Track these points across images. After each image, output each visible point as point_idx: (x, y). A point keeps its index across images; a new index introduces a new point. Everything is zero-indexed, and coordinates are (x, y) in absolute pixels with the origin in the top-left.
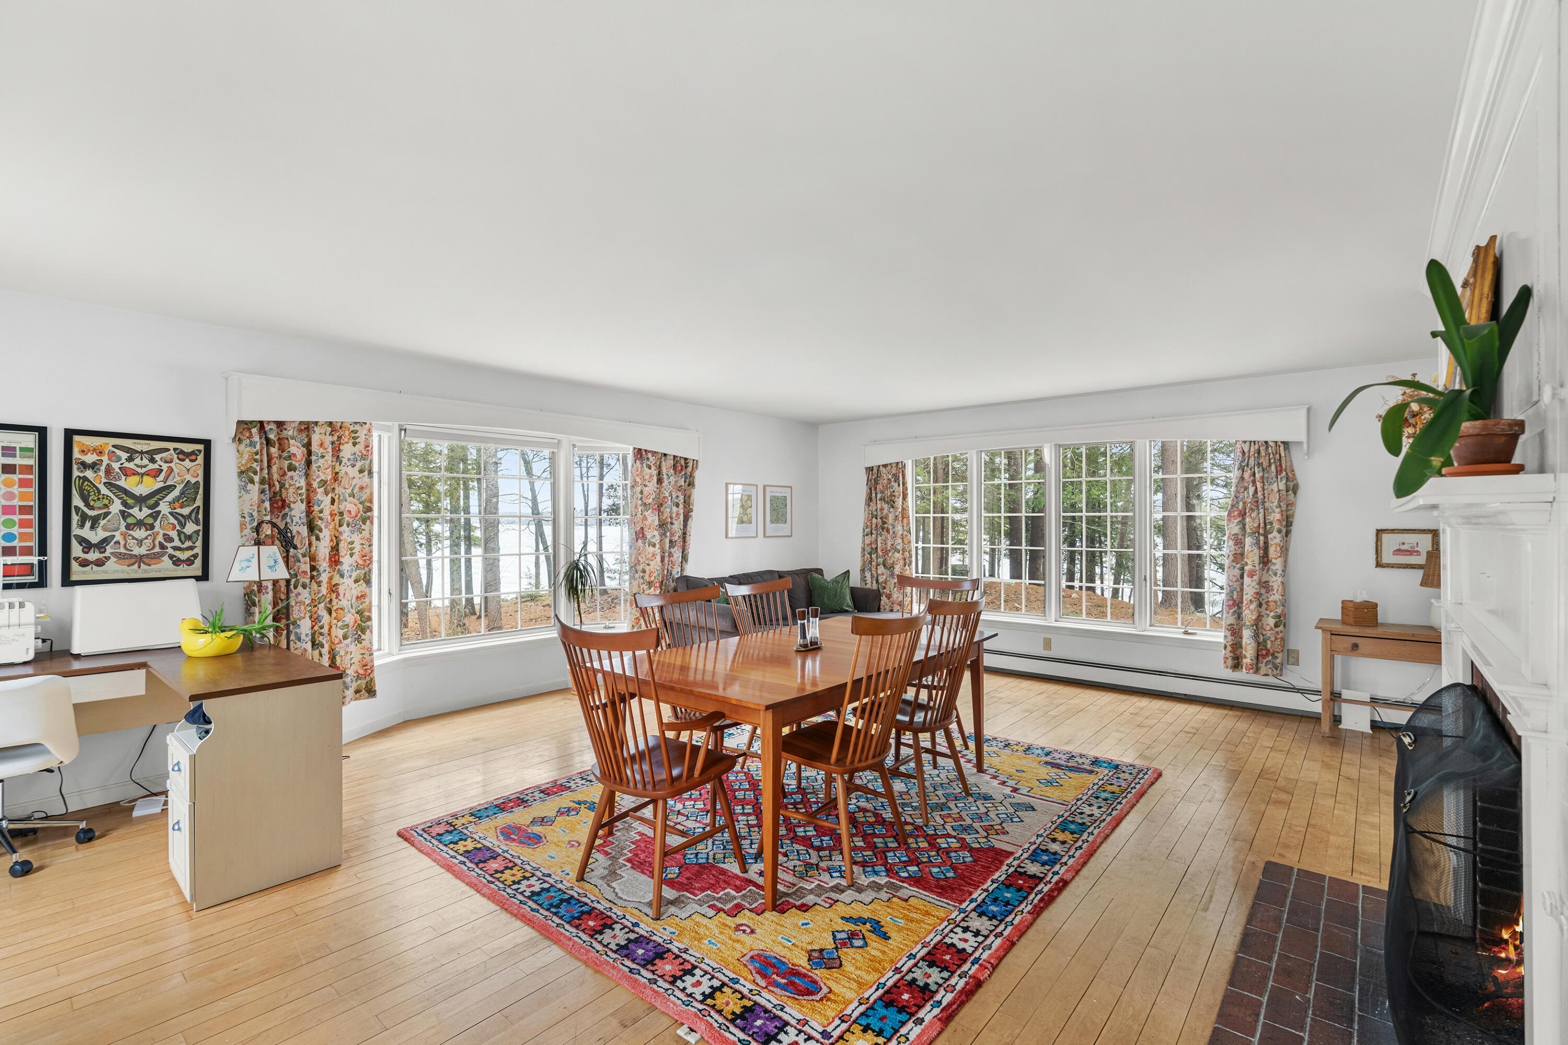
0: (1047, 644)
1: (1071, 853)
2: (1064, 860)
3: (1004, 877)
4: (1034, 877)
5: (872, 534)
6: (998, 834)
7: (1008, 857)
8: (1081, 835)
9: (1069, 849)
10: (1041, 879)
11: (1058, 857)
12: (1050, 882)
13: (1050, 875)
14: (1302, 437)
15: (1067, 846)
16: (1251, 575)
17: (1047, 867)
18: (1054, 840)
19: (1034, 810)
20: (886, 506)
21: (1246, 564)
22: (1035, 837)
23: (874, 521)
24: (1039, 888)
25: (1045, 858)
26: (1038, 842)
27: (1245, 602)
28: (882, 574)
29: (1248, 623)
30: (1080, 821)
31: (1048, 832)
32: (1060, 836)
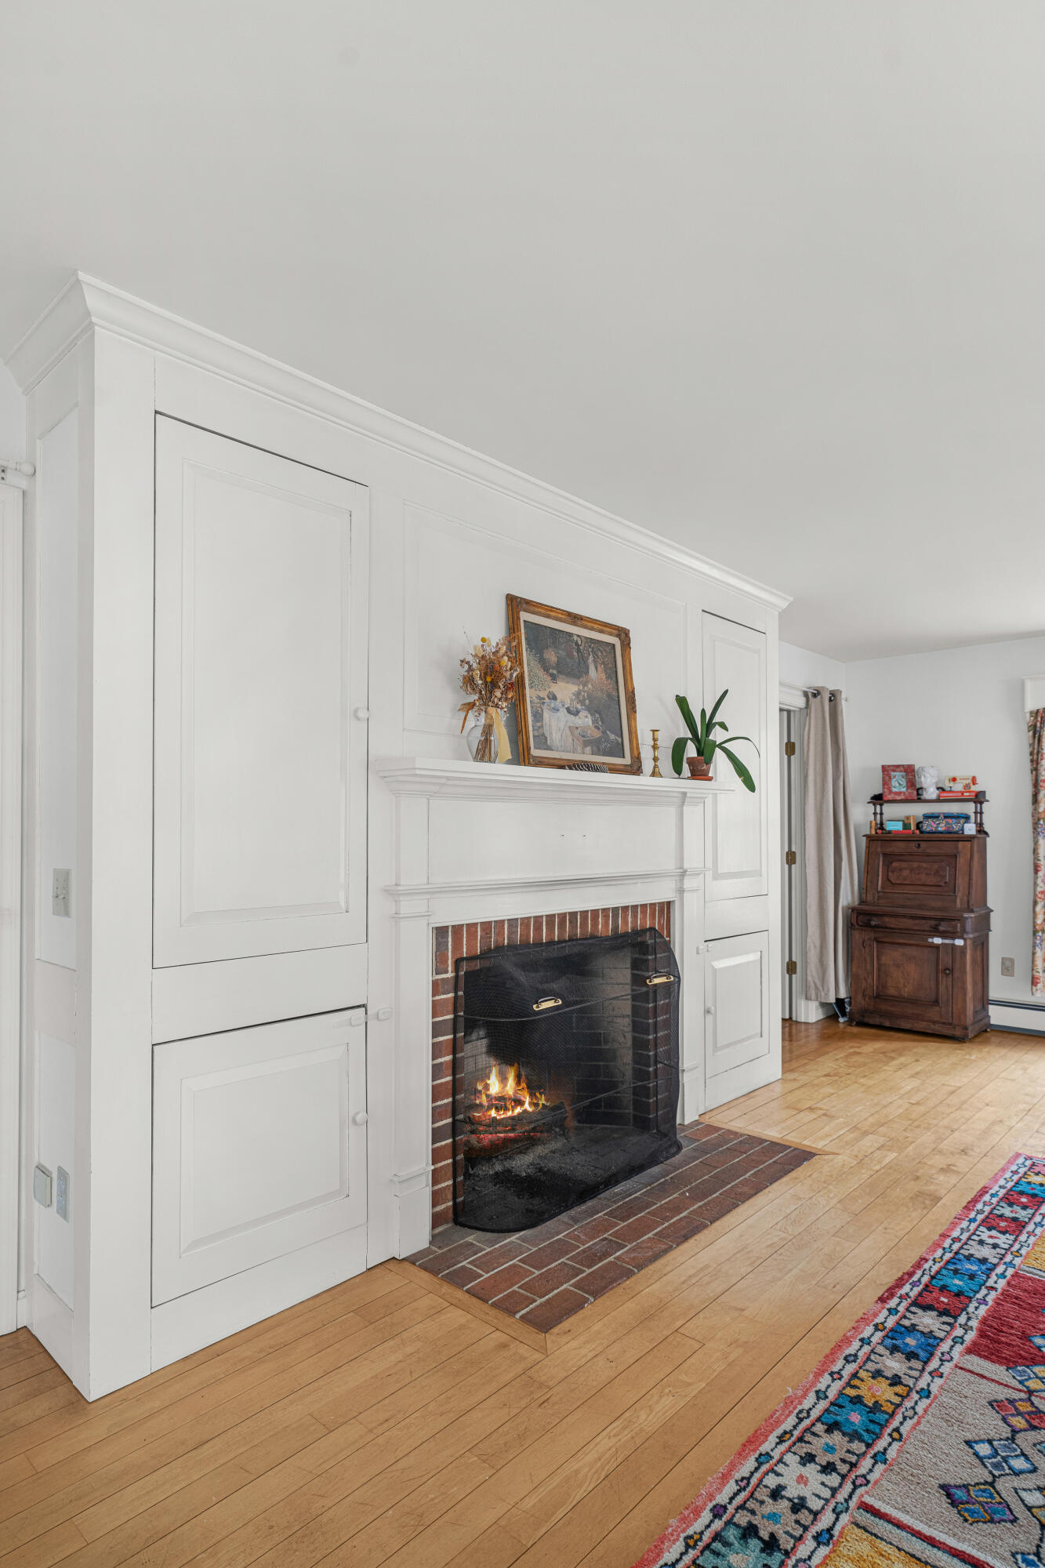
1: (866, 1349)
2: (879, 1335)
3: (971, 1309)
4: (926, 1308)
6: (1012, 1402)
7: (974, 1343)
8: (841, 1394)
9: (868, 1359)
10: (915, 1303)
11: (888, 1342)
12: (901, 1297)
13: (901, 1309)
15: (870, 1366)
17: (906, 1323)
18: (895, 1381)
19: (943, 1487)
22: (934, 1389)
24: (917, 1290)
25: (911, 1341)
26: (926, 1378)
30: (837, 1438)
31: (908, 1404)
32: (884, 1392)
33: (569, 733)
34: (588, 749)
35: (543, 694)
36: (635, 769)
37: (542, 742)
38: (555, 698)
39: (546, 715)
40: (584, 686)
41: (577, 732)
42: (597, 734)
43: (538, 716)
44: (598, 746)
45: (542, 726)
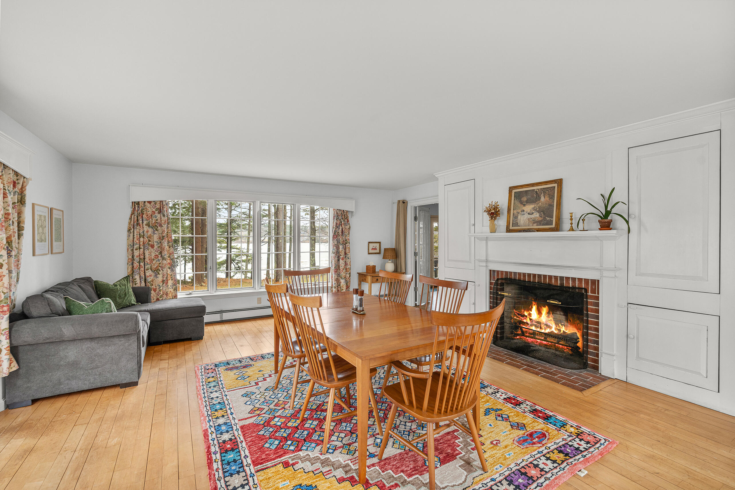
0: (259, 300)
5: (140, 248)
14: (353, 210)
16: (343, 259)
21: (341, 255)
23: (142, 239)
27: (341, 270)
28: (151, 276)
29: (343, 277)
33: (527, 220)
34: (535, 224)
35: (519, 211)
36: (557, 229)
37: (516, 224)
38: (524, 211)
39: (519, 217)
40: (537, 204)
41: (531, 220)
42: (541, 219)
43: (516, 217)
44: (539, 223)
45: (517, 220)
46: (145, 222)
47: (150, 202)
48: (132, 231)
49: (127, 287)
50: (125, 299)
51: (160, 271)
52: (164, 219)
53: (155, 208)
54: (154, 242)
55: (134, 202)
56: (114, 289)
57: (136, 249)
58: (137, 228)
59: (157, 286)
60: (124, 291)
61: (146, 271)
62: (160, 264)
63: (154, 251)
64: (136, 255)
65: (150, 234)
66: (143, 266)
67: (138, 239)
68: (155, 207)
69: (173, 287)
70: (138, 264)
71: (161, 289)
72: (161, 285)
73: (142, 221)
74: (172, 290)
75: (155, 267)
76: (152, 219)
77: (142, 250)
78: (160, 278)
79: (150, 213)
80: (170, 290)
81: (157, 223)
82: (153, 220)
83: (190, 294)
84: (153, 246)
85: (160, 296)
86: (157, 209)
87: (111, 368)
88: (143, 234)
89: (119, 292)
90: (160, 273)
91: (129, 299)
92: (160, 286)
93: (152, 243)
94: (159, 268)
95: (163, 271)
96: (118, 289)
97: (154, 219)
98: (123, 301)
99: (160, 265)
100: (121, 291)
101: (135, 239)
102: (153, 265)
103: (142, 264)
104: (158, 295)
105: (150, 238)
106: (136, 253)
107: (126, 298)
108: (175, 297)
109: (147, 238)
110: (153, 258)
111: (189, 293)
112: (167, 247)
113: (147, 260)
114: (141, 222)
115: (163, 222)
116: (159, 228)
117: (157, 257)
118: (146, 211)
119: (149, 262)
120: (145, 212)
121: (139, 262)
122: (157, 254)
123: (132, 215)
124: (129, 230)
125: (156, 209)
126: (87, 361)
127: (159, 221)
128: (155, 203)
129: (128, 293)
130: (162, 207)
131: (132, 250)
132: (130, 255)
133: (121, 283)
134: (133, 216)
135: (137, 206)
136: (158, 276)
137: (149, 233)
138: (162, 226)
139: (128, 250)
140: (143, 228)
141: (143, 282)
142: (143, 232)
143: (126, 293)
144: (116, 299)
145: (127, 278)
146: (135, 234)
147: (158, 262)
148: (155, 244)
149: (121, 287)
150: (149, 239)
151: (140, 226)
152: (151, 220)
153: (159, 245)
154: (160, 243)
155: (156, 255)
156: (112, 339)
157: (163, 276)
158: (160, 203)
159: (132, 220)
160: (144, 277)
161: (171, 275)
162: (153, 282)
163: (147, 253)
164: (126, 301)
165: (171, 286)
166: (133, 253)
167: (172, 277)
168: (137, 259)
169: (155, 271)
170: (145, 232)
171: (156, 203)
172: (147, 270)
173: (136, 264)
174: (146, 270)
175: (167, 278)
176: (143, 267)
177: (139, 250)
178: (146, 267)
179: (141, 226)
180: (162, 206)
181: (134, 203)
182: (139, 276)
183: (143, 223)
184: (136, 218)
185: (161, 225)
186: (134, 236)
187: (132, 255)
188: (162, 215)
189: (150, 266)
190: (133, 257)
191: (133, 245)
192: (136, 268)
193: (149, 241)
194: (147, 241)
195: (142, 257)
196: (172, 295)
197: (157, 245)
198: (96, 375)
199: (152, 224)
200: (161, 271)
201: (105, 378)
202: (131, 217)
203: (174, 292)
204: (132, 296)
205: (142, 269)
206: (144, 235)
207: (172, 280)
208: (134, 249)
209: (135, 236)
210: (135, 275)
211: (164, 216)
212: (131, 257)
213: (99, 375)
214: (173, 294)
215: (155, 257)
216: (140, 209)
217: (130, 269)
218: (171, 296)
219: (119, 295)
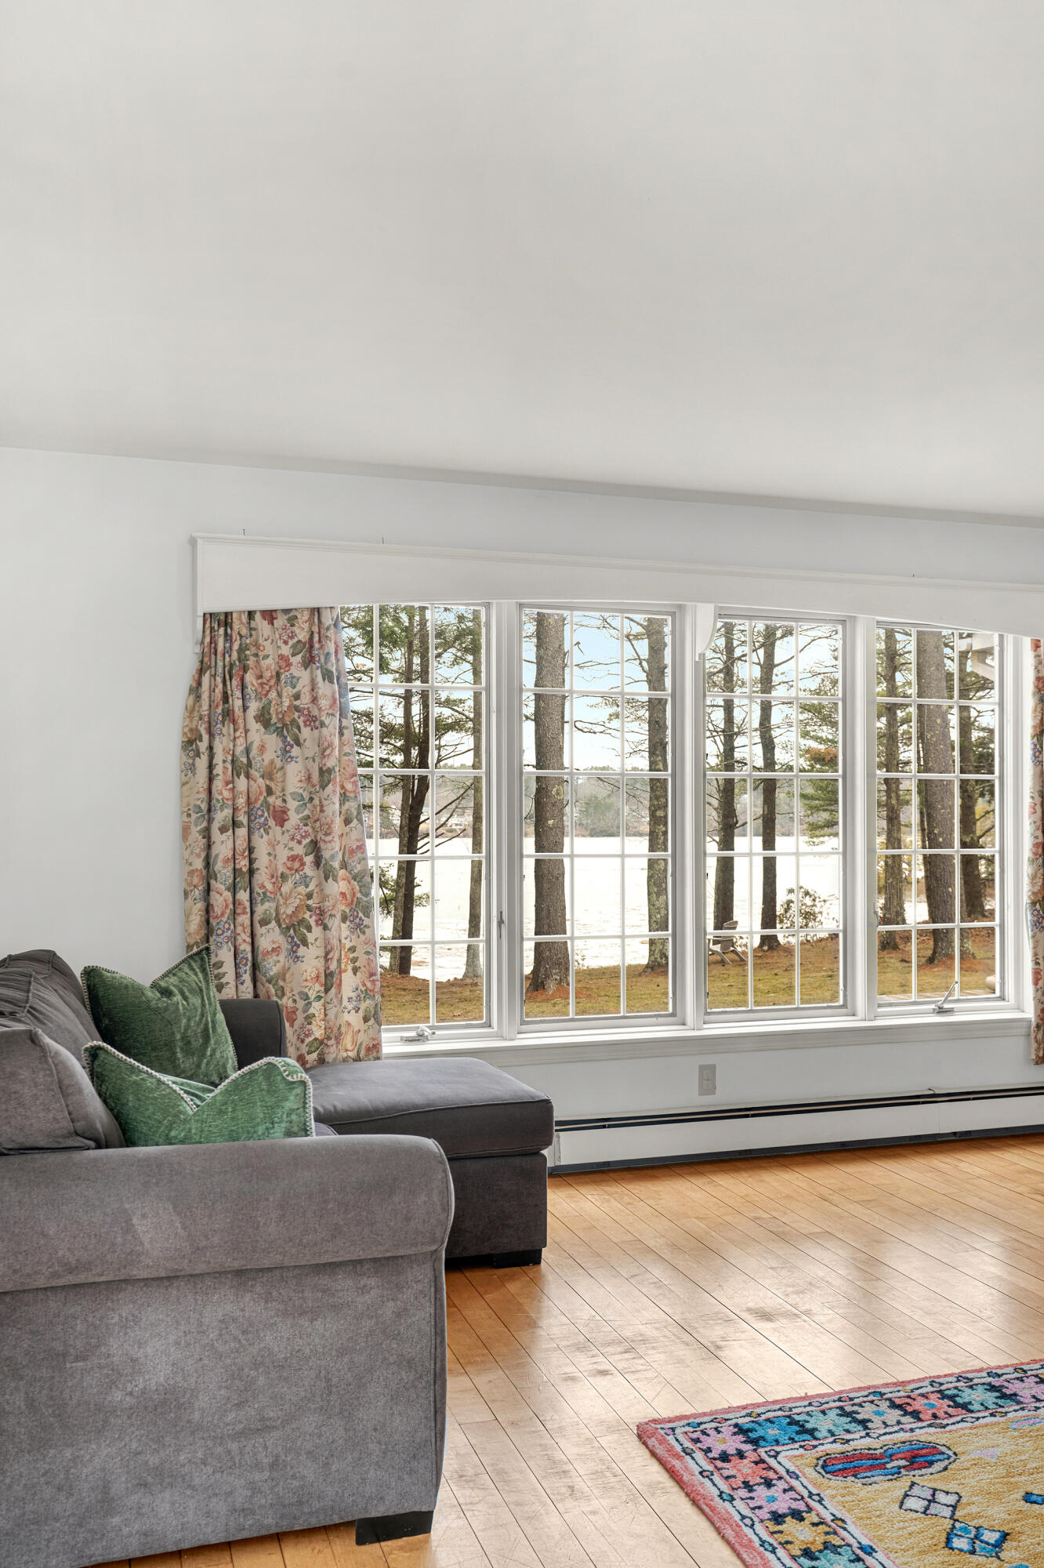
0: (708, 1078)
20: (273, 742)
23: (242, 784)
28: (274, 951)
46: (254, 706)
47: (270, 615)
48: (203, 746)
49: (209, 999)
50: (203, 1055)
51: (309, 929)
52: (329, 693)
53: (291, 643)
54: (289, 798)
55: (211, 614)
56: (166, 1009)
57: (223, 830)
58: (225, 731)
59: (297, 998)
60: (201, 1020)
61: (259, 930)
62: (309, 896)
63: (287, 836)
64: (221, 857)
65: (272, 762)
66: (247, 904)
67: (227, 783)
68: (292, 638)
69: (363, 1006)
70: (228, 895)
71: (312, 1011)
72: (312, 995)
73: (240, 702)
74: (354, 1019)
75: (289, 912)
76: (279, 695)
77: (242, 832)
78: (311, 961)
79: (269, 664)
80: (347, 1017)
81: (297, 709)
82: (285, 694)
83: (420, 1038)
84: (281, 817)
85: (310, 1045)
86: (300, 646)
87: (320, 1436)
88: (245, 760)
89: (184, 1021)
90: (310, 937)
91: (218, 1055)
92: (307, 997)
93: (279, 803)
94: (307, 915)
95: (325, 928)
96: (177, 1009)
97: (288, 691)
98: (199, 1066)
99: (310, 902)
100: (189, 1020)
101: (218, 784)
102: (281, 901)
103: (243, 896)
104: (303, 1041)
105: (271, 779)
106: (223, 846)
107: (209, 1053)
108: (368, 1049)
109: (263, 777)
110: (281, 869)
111: (413, 1034)
112: (338, 824)
113: (262, 878)
114: (238, 703)
115: (324, 703)
116: (306, 733)
117: (297, 865)
118: (256, 655)
119: (269, 887)
120: (251, 662)
121: (234, 888)
122: (299, 850)
123: (201, 672)
124: (190, 743)
125: (294, 646)
126: (223, 1392)
127: (305, 701)
128: (289, 620)
129: (214, 1028)
130: (316, 638)
131: (207, 833)
132: (198, 856)
133: (182, 981)
134: (206, 679)
135: (222, 631)
136: (302, 951)
137: (269, 755)
138: (322, 724)
139: (185, 831)
140: (247, 731)
141: (247, 977)
142: (248, 751)
143: (206, 1029)
144: (174, 1053)
145: (202, 959)
146: (218, 759)
147: (302, 889)
148: (292, 805)
149: (185, 998)
150: (268, 782)
151: (234, 722)
152: (273, 695)
153: (307, 812)
154: (311, 799)
155: (293, 858)
156: (325, 1281)
157: (327, 954)
158: (310, 620)
159: (205, 696)
160: (250, 958)
161: (353, 949)
162: (284, 980)
163: (261, 845)
164: (208, 1064)
165: (350, 999)
166: (209, 846)
167: (354, 960)
168: (224, 872)
169: (288, 928)
170: (254, 752)
171: (292, 620)
172: (264, 922)
173: (221, 899)
174: (257, 925)
175: (339, 961)
176: (248, 910)
177: (231, 831)
178: (260, 910)
179: (241, 721)
180: (319, 633)
181: (210, 617)
182: (233, 949)
183: (245, 708)
184: (221, 686)
185: (314, 722)
186: (211, 767)
187: (203, 855)
188: (319, 672)
189: (273, 905)
190: (208, 864)
191: (209, 810)
192: (223, 914)
193: (270, 791)
194: (261, 794)
195: (243, 864)
196: (354, 1042)
197: (297, 811)
198: (257, 1466)
199: (277, 714)
200: (317, 931)
201: (296, 1483)
202: (199, 684)
203: (363, 1027)
204: (227, 1042)
205: (244, 919)
206: (249, 764)
207: (355, 970)
208: (215, 826)
209: (218, 770)
210: (219, 946)
211: (328, 676)
212: (199, 864)
213: (273, 1466)
214: (361, 1037)
215: (289, 864)
216: (236, 646)
217: (196, 920)
218: (349, 1047)
219: (182, 1039)
